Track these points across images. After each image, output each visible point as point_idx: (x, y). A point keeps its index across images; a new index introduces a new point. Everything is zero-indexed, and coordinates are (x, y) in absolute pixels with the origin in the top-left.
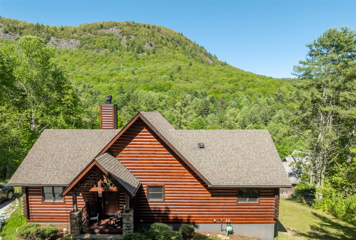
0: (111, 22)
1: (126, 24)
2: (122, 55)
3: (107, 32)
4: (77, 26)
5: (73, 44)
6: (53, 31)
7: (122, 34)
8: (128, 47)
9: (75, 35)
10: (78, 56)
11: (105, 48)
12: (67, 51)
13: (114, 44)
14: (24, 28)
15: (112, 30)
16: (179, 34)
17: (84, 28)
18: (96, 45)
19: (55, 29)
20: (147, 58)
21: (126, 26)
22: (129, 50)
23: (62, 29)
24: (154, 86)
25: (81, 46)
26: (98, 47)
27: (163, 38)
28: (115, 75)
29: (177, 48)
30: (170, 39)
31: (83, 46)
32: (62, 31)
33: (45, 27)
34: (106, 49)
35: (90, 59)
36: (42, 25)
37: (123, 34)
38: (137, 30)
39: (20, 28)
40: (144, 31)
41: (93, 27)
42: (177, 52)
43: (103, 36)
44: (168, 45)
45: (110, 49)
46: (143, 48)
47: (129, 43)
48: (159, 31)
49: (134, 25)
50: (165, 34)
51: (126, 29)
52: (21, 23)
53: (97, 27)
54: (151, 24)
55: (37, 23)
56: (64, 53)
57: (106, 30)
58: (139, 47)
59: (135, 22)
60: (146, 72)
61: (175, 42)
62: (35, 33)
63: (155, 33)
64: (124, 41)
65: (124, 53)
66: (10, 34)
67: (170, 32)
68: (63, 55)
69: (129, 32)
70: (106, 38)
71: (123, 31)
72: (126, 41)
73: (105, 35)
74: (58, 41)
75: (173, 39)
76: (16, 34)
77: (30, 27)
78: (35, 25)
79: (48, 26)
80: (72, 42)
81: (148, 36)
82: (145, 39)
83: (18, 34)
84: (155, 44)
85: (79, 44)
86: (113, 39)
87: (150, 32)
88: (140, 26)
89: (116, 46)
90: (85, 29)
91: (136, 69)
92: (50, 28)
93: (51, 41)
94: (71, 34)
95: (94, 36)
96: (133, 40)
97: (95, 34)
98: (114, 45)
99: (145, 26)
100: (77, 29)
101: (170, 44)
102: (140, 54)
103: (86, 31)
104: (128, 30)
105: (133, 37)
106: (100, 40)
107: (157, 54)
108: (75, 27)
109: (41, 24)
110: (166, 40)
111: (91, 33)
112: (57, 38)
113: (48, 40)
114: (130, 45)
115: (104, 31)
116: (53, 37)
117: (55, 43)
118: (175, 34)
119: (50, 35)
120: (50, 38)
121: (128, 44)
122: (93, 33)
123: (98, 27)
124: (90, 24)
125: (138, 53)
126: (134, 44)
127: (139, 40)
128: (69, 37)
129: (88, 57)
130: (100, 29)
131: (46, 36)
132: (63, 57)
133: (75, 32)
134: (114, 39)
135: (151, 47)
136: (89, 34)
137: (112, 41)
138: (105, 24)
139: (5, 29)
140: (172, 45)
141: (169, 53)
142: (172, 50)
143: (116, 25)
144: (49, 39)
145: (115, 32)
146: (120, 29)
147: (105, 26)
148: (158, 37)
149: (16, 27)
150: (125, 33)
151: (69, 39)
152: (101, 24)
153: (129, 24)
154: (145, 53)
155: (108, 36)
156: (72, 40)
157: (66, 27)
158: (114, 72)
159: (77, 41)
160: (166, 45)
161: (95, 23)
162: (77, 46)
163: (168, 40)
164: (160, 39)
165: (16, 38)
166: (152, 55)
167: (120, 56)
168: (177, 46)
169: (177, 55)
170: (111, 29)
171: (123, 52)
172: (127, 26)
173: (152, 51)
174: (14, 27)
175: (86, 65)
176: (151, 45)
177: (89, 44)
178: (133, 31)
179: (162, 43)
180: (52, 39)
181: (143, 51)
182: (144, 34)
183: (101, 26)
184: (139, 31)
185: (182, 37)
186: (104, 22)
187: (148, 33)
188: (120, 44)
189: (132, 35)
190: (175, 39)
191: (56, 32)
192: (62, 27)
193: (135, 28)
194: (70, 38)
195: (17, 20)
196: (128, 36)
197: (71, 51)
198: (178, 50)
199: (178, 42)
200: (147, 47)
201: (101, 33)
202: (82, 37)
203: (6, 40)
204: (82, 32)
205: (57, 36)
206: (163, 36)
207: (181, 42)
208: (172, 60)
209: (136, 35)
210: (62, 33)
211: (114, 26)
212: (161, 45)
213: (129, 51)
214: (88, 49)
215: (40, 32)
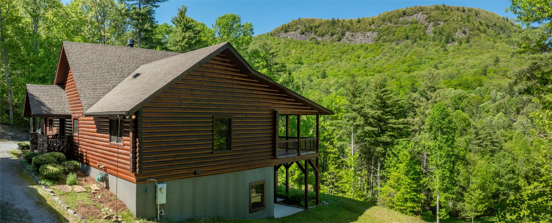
0: (415, 7)
1: (434, 7)
2: (426, 46)
3: (410, 19)
4: (376, 16)
5: (369, 38)
6: (349, 24)
7: (428, 20)
8: (434, 36)
9: (373, 27)
10: (374, 51)
11: (406, 38)
12: (362, 46)
13: (417, 33)
14: (319, 26)
15: (417, 17)
16: (504, 18)
17: (383, 17)
18: (396, 36)
19: (351, 22)
20: (458, 49)
21: (434, 10)
22: (435, 39)
23: (359, 22)
24: (458, 83)
25: (378, 39)
26: (398, 38)
27: (481, 24)
28: (414, 71)
29: (499, 36)
30: (491, 25)
31: (381, 39)
32: (359, 24)
33: (341, 21)
34: (407, 41)
35: (387, 54)
36: (338, 19)
37: (430, 20)
38: (447, 14)
39: (316, 27)
40: (457, 15)
41: (394, 15)
42: (498, 40)
43: (405, 24)
44: (487, 32)
45: (412, 40)
46: (454, 37)
47: (437, 31)
48: (477, 15)
49: (444, 8)
50: (484, 18)
51: (433, 14)
52: (317, 21)
53: (398, 15)
54: (467, 7)
55: (333, 19)
56: (358, 48)
57: (410, 17)
58: (448, 35)
59: (446, 5)
60: (453, 65)
61: (498, 29)
62: (330, 29)
63: (471, 18)
64: (431, 28)
65: (429, 44)
66: (306, 35)
67: (491, 16)
68: (356, 51)
69: (438, 18)
70: (408, 27)
71: (430, 16)
72: (433, 28)
73: (408, 23)
74: (353, 36)
75: (495, 25)
76: (311, 34)
77: (325, 24)
78: (330, 21)
79: (344, 20)
80: (369, 35)
81: (461, 21)
82: (457, 25)
83: (313, 33)
84: (471, 30)
85: (376, 37)
86: (416, 28)
87: (465, 16)
88: (451, 10)
89: (420, 35)
90: (385, 19)
91: (441, 63)
92: (346, 22)
93: (346, 37)
94: (369, 26)
95: (394, 26)
96: (441, 27)
97: (396, 23)
98: (417, 35)
99: (458, 9)
100: (375, 20)
101: (491, 31)
102: (449, 45)
103: (385, 21)
104: (436, 15)
105: (442, 23)
106: (401, 30)
107: (471, 43)
108: (374, 17)
109: (336, 19)
110: (485, 25)
111: (391, 22)
112: (352, 32)
113: (342, 36)
114: (438, 33)
115: (407, 19)
116: (349, 31)
117: (350, 38)
118: (498, 18)
119: (345, 29)
120: (345, 33)
121: (435, 33)
122: (393, 21)
123: (400, 14)
124: (390, 12)
125: (447, 42)
126: (442, 32)
127: (449, 26)
128: (365, 30)
129: (385, 51)
130: (403, 17)
131: (341, 31)
132: (356, 53)
133: (373, 23)
134: (418, 28)
135: (465, 35)
136: (389, 24)
137: (415, 30)
138: (408, 10)
139: (302, 30)
140: (492, 32)
141: (488, 41)
142: (492, 38)
143: (421, 10)
144: (343, 34)
145: (420, 19)
146: (427, 14)
147: (408, 12)
148: (475, 23)
149: (312, 26)
150: (432, 19)
151: (365, 32)
152: (404, 10)
153: (439, 7)
154: (457, 43)
155: (412, 24)
156: (368, 32)
157: (363, 18)
158: (413, 67)
159: (375, 34)
160: (485, 32)
161: (397, 10)
162: (374, 39)
163: (487, 26)
164: (477, 24)
165: (310, 38)
166: (464, 45)
167: (424, 47)
168: (499, 34)
169: (498, 44)
170: (415, 15)
171: (428, 42)
172: (436, 10)
173: (465, 40)
174: (311, 26)
175: (381, 61)
176: (465, 33)
177: (388, 36)
178: (443, 16)
179: (479, 30)
180: (346, 34)
181: (453, 40)
182: (456, 19)
183: (403, 13)
184: (449, 15)
185: (508, 23)
186: (407, 8)
187: (462, 16)
188: (425, 33)
189: (440, 21)
190: (497, 25)
191: (352, 25)
192: (359, 19)
193: (445, 12)
194: (367, 30)
195: (314, 19)
196: (435, 23)
197: (366, 46)
198: (500, 38)
199: (502, 28)
200: (459, 35)
201: (403, 22)
202: (380, 28)
203: (302, 41)
204: (380, 22)
205: (352, 30)
206: (482, 21)
207: (505, 28)
208: (491, 50)
209: (446, 21)
210: (358, 26)
211: (419, 11)
212: (477, 31)
213: (435, 41)
214: (386, 42)
215: (334, 28)
